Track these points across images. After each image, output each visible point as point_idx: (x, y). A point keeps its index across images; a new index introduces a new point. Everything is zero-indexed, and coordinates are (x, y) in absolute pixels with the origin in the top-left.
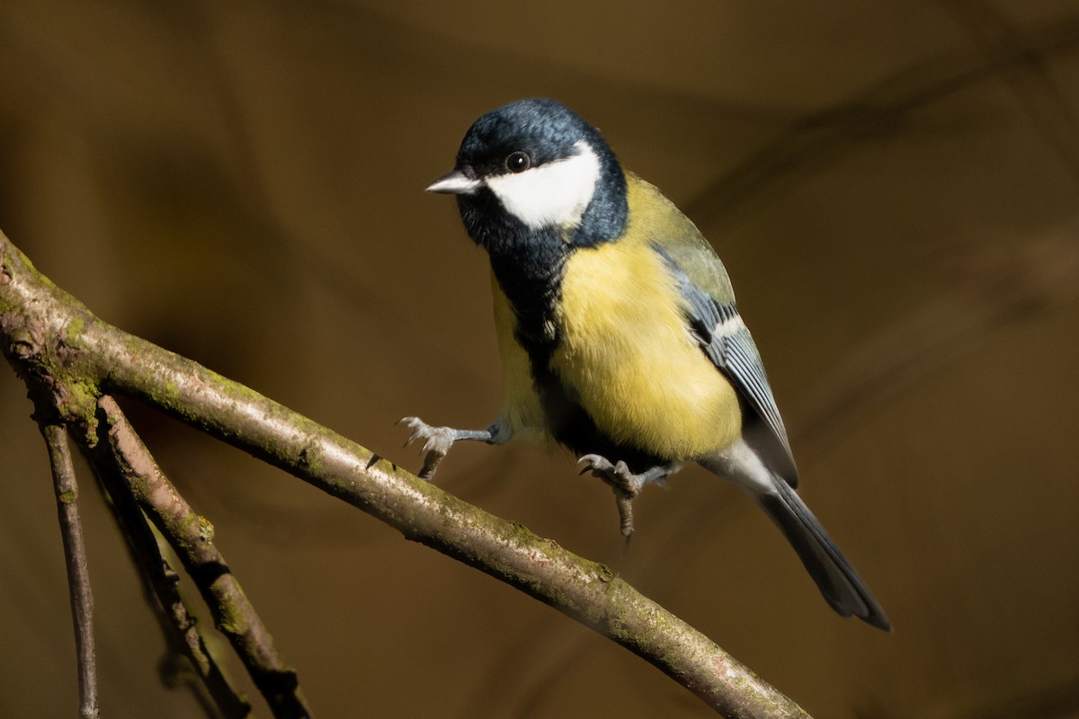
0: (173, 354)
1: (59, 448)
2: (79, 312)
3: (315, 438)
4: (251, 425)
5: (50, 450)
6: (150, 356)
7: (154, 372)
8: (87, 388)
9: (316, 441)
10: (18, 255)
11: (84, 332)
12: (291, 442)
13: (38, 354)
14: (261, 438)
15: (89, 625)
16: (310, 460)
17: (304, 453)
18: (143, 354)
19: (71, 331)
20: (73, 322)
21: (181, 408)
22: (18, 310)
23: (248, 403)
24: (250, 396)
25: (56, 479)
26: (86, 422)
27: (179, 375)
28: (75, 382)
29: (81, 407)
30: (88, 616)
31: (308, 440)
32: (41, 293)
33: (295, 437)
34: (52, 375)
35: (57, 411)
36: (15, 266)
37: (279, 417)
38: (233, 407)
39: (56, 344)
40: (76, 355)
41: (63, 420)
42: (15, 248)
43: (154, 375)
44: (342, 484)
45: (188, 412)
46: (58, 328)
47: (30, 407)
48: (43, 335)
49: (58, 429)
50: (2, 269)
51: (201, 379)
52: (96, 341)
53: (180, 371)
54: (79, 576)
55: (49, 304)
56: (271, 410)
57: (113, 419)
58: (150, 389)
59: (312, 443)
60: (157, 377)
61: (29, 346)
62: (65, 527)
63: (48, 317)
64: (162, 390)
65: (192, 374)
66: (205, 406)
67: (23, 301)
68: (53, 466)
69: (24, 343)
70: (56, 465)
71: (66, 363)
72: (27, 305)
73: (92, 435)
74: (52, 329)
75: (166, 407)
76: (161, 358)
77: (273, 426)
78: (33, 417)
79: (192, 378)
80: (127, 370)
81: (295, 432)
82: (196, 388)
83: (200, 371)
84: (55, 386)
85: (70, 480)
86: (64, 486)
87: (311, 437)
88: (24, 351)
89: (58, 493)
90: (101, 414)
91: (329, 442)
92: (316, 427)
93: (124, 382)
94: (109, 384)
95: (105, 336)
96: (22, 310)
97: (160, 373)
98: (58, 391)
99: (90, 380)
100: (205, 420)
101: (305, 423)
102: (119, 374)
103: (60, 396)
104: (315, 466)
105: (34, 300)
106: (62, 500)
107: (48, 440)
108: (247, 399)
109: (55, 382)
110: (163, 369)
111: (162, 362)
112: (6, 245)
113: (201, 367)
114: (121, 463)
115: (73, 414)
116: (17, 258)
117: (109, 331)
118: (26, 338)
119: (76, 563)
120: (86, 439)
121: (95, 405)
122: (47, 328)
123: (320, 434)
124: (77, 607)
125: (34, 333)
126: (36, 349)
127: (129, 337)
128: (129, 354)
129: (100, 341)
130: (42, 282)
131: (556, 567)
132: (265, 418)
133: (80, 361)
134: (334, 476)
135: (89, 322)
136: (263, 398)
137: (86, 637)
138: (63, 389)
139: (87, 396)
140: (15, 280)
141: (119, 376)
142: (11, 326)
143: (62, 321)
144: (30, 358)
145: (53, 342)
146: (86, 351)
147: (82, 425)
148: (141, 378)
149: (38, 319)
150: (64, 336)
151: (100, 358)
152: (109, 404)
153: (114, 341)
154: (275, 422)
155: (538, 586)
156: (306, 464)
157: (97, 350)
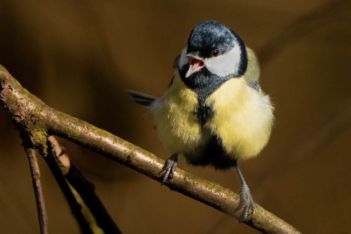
0: (77, 119)
1: (32, 157)
2: (39, 103)
3: (134, 151)
4: (107, 146)
5: (29, 158)
6: (67, 120)
7: (69, 126)
8: (43, 133)
9: (134, 152)
10: (15, 81)
11: (41, 111)
12: (124, 152)
13: (23, 120)
14: (112, 151)
15: (46, 227)
16: (132, 159)
17: (129, 157)
18: (64, 119)
19: (36, 111)
20: (37, 107)
21: (80, 140)
22: (15, 103)
23: (106, 137)
24: (107, 135)
25: (32, 169)
26: (43, 146)
27: (79, 127)
28: (38, 131)
29: (41, 141)
30: (45, 223)
31: (131, 151)
32: (24, 96)
33: (125, 151)
34: (29, 129)
35: (31, 143)
36: (14, 85)
37: (119, 143)
38: (101, 139)
39: (30, 116)
40: (38, 120)
41: (34, 146)
42: (14, 79)
43: (69, 127)
44: (144, 168)
45: (83, 141)
46: (31, 110)
47: (21, 141)
48: (25, 112)
49: (32, 150)
50: (9, 87)
51: (88, 128)
52: (46, 115)
53: (79, 125)
54: (41, 208)
55: (27, 100)
56: (115, 140)
57: (54, 145)
58: (68, 133)
59: (132, 153)
60: (70, 128)
61: (20, 117)
62: (36, 188)
63: (27, 106)
64: (72, 133)
65: (84, 127)
66: (89, 139)
67: (17, 99)
68: (30, 164)
69: (18, 116)
70: (31, 164)
71: (34, 124)
72: (19, 101)
73: (45, 151)
74: (29, 110)
75: (74, 140)
76: (72, 120)
77: (117, 146)
78: (22, 145)
79: (84, 128)
80: (58, 126)
81: (125, 148)
82: (86, 132)
83: (87, 125)
84: (30, 133)
85: (37, 170)
86: (35, 172)
87: (132, 150)
88: (18, 119)
89: (33, 175)
90: (49, 143)
91: (139, 152)
92: (134, 146)
93: (57, 130)
94: (51, 131)
95: (49, 112)
96: (17, 103)
97: (71, 126)
98: (31, 135)
99: (44, 130)
100: (90, 145)
101: (129, 145)
102: (55, 127)
103: (33, 137)
104: (134, 162)
105: (21, 99)
106: (34, 178)
107: (28, 154)
108: (106, 136)
109: (30, 131)
110: (73, 125)
111: (72, 122)
112: (10, 78)
113: (88, 123)
114: (57, 162)
115: (37, 144)
116: (14, 83)
117: (51, 111)
118: (18, 114)
119: (40, 202)
120: (43, 153)
121: (46, 140)
122: (27, 110)
123: (135, 149)
124: (41, 220)
125: (22, 112)
126: (23, 118)
127: (59, 113)
128: (59, 119)
129: (47, 114)
130: (24, 91)
131: (231, 200)
132: (113, 143)
133: (40, 123)
134: (141, 166)
135: (43, 107)
136: (112, 135)
137: (45, 232)
138: (33, 134)
139: (43, 136)
140: (14, 91)
141: (55, 128)
142: (13, 109)
143: (33, 107)
144: (20, 122)
145: (29, 115)
146: (42, 118)
147: (41, 147)
148: (64, 128)
149: (23, 107)
150: (33, 113)
151: (48, 121)
152: (52, 139)
153: (53, 114)
154: (117, 145)
155: (224, 208)
156: (130, 161)
157: (46, 118)
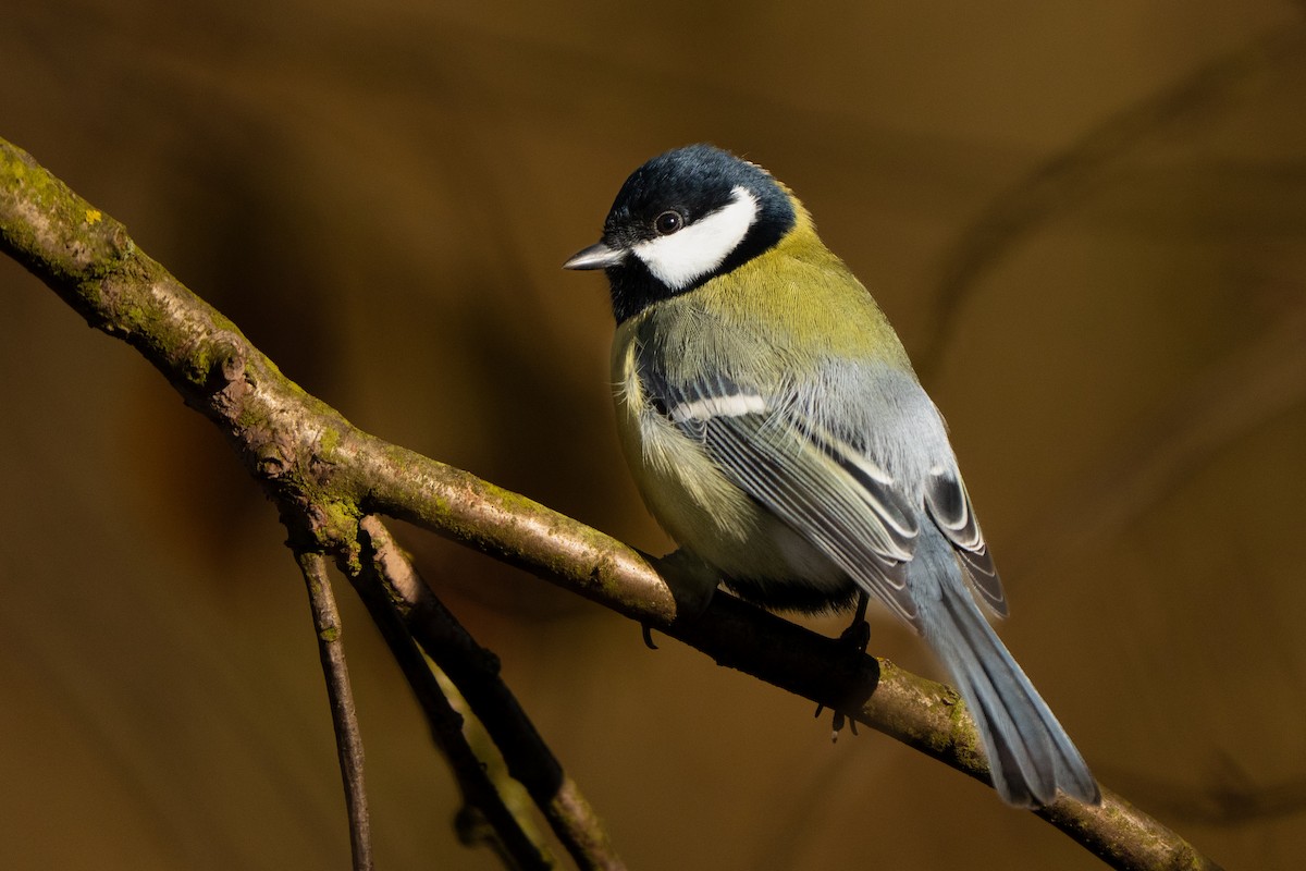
0: (443, 465)
1: (317, 578)
2: (333, 422)
3: (609, 554)
4: (533, 542)
5: (308, 581)
6: (416, 468)
7: (421, 487)
8: (346, 508)
9: (609, 558)
10: (262, 360)
11: (341, 444)
12: (580, 559)
13: (289, 472)
14: (547, 557)
16: (603, 579)
17: (596, 571)
18: (408, 466)
19: (325, 443)
20: (327, 434)
21: (454, 526)
22: (265, 423)
23: (530, 517)
24: (532, 509)
25: (316, 614)
26: (347, 547)
27: (450, 488)
28: (332, 502)
29: (341, 530)
30: (359, 769)
31: (600, 556)
32: (290, 403)
33: (585, 554)
34: (305, 496)
35: (314, 537)
36: (259, 372)
37: (566, 531)
38: (513, 522)
39: (309, 459)
40: (331, 471)
41: (321, 546)
42: (259, 353)
43: (421, 490)
44: (641, 605)
45: (462, 530)
46: (311, 441)
47: (283, 533)
48: (294, 449)
49: (316, 556)
50: (245, 377)
51: (476, 492)
52: (354, 455)
53: (451, 484)
54: (346, 724)
55: (299, 414)
56: (556, 524)
57: (379, 542)
58: (418, 507)
59: (604, 560)
60: (425, 492)
61: (279, 464)
62: (328, 668)
63: (298, 430)
64: (432, 507)
65: (464, 487)
66: (481, 522)
67: (269, 412)
68: (312, 599)
69: (273, 460)
70: (315, 597)
71: (321, 481)
72: (274, 416)
73: (354, 561)
74: (304, 442)
75: (437, 526)
76: (429, 470)
77: (560, 542)
78: (288, 543)
79: (465, 491)
80: (390, 486)
81: (585, 548)
82: (470, 503)
83: (474, 483)
84: (309, 508)
85: (333, 616)
86: (325, 622)
87: (604, 553)
88: (272, 469)
89: (319, 630)
90: (364, 537)
91: (624, 558)
92: (608, 540)
93: (388, 500)
94: (370, 502)
95: (364, 449)
96: (269, 423)
97: (428, 487)
98: (313, 514)
99: (349, 499)
100: (482, 539)
101: (596, 537)
102: (382, 490)
103: (316, 519)
104: (610, 585)
105: (282, 411)
106: (324, 638)
107: (305, 569)
108: (529, 512)
109: (309, 503)
110: (432, 482)
111: (430, 475)
112: (248, 350)
113: (475, 478)
114: (390, 592)
115: (331, 539)
116: (261, 364)
117: (369, 443)
118: (275, 454)
119: (342, 709)
120: (348, 566)
121: (356, 527)
122: (298, 442)
123: (614, 548)
124: (345, 760)
125: (283, 449)
126: (287, 466)
127: (392, 448)
128: (393, 467)
129: (358, 454)
130: (290, 389)
131: (892, 690)
132: (550, 534)
133: (337, 478)
134: (631, 597)
135: (345, 432)
136: (547, 510)
137: (358, 794)
138: (318, 511)
139: (347, 518)
140: (259, 389)
141: (382, 493)
142: (257, 442)
143: (315, 433)
144: (279, 477)
145: (304, 457)
146: (343, 466)
147: (343, 550)
148: (407, 494)
149: (287, 433)
150: (317, 450)
151: (360, 474)
152: (373, 524)
153: (374, 453)
154: (561, 537)
155: (872, 713)
156: (600, 585)
157: (355, 465)
